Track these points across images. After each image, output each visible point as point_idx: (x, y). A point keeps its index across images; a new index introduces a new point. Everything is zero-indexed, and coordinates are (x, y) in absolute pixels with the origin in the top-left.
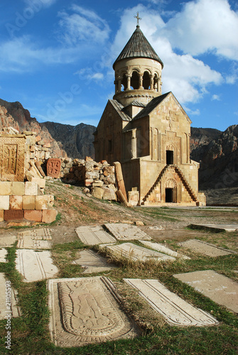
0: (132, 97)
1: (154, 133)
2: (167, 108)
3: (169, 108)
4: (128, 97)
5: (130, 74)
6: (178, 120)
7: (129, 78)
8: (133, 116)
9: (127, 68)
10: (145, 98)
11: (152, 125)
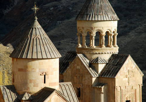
0: (96, 54)
1: (118, 90)
2: (127, 68)
3: (128, 68)
4: (93, 54)
5: (94, 34)
6: (134, 76)
7: (94, 37)
8: (99, 72)
9: (92, 28)
10: (107, 54)
11: (117, 85)
